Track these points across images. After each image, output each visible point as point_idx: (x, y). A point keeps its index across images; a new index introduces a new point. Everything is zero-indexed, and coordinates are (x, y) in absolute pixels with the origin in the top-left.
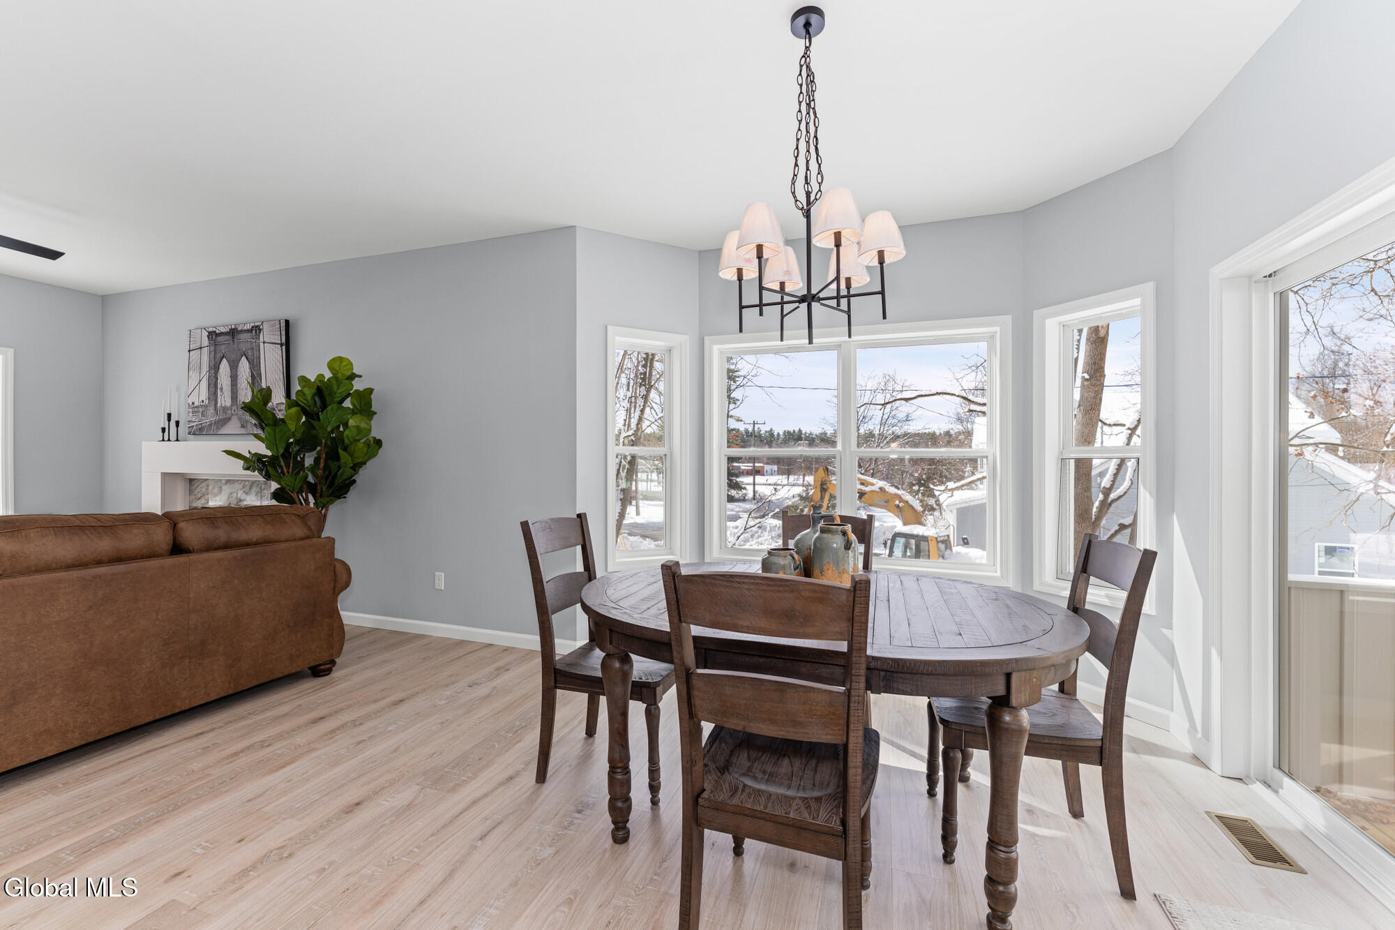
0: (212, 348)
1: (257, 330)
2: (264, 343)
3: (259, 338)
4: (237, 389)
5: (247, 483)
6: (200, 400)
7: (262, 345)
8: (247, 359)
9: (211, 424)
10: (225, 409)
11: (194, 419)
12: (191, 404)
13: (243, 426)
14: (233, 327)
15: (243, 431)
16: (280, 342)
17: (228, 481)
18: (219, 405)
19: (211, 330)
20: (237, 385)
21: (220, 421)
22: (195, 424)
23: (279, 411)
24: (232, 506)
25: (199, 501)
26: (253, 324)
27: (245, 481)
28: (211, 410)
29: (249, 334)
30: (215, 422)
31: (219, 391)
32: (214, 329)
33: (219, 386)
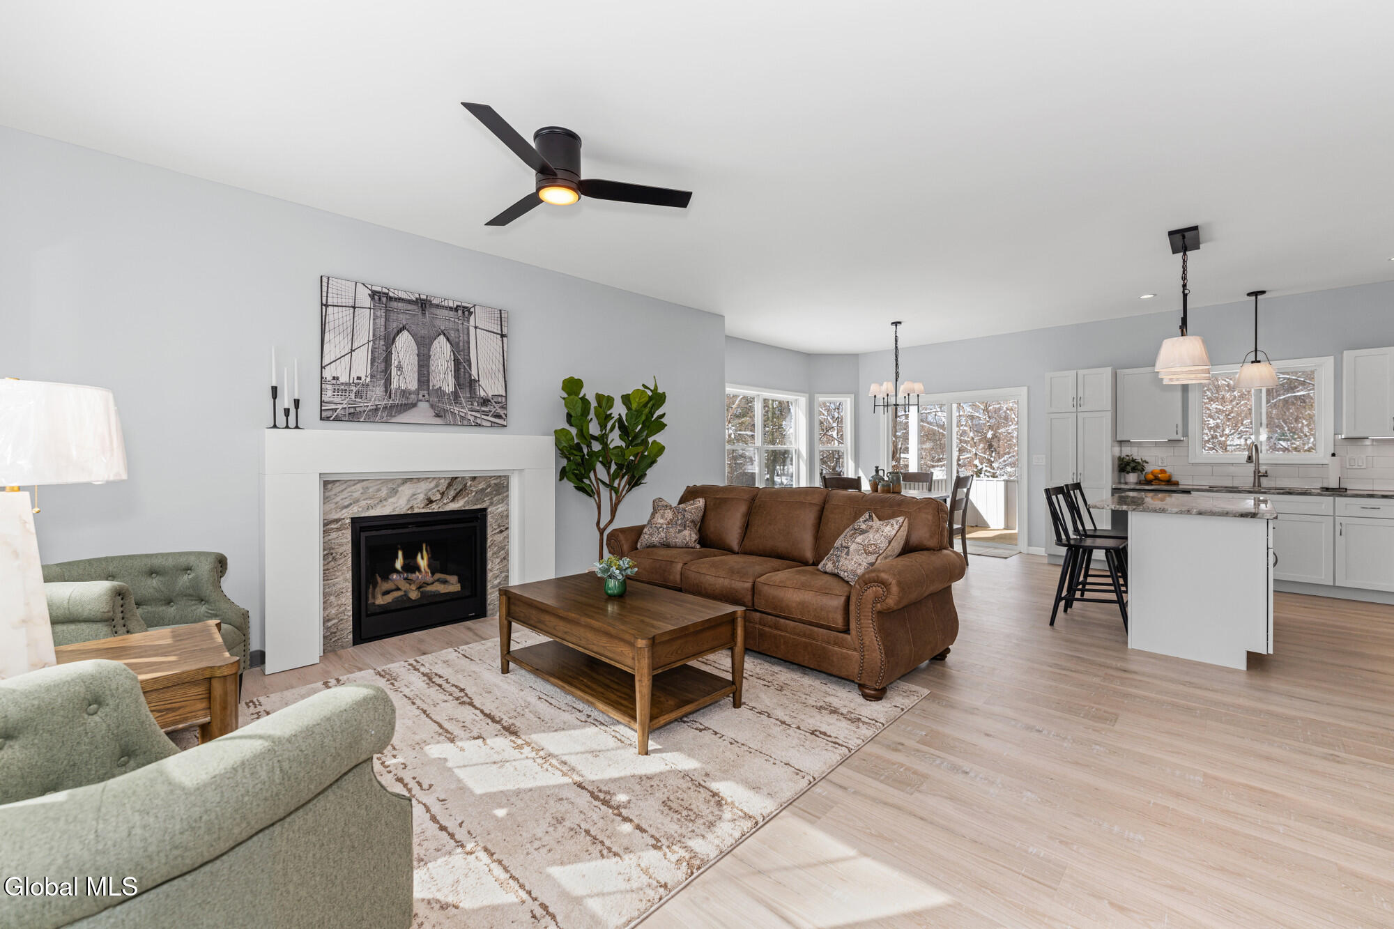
0: (381, 313)
1: (465, 311)
2: (476, 328)
3: (468, 321)
4: (428, 371)
5: (443, 481)
6: (354, 375)
7: (472, 330)
8: (448, 339)
9: (377, 410)
10: (405, 393)
11: (337, 400)
12: (329, 378)
13: (438, 416)
14: (423, 297)
15: (439, 421)
16: (500, 332)
17: (405, 481)
18: (394, 385)
19: (375, 288)
20: (428, 367)
21: (392, 407)
22: (340, 407)
23: (496, 402)
24: (416, 511)
25: (344, 511)
26: (459, 304)
27: (440, 479)
28: (379, 391)
29: (451, 313)
30: (385, 408)
31: (394, 371)
32: (386, 291)
33: (394, 363)
